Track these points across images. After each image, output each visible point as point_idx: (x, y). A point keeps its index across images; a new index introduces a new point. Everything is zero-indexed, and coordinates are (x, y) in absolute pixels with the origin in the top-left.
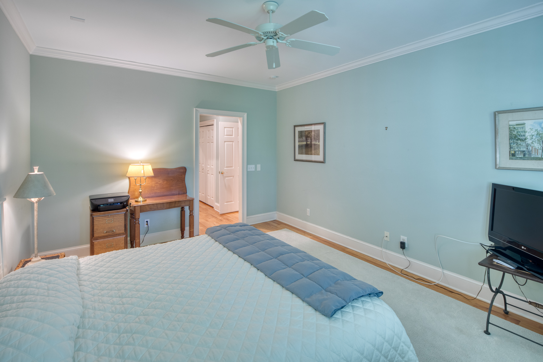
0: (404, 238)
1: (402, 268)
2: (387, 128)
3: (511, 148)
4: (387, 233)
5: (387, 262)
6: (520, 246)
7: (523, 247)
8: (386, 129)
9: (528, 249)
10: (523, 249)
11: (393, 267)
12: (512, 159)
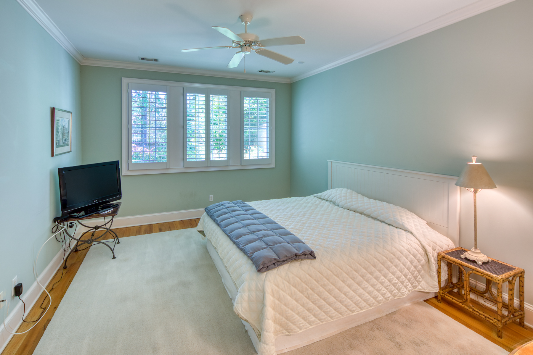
12: (57, 147)
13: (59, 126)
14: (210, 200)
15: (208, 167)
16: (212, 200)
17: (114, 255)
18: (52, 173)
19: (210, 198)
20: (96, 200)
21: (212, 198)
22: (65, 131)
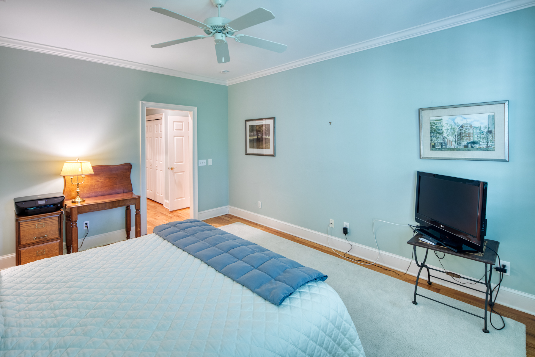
0: (346, 224)
1: (345, 252)
3: (431, 140)
4: (332, 221)
6: (439, 225)
7: (441, 226)
8: (330, 124)
9: (446, 227)
10: (442, 228)
11: (337, 251)
12: (431, 150)
13: (442, 126)
17: (415, 299)
20: (443, 225)
22: (471, 131)
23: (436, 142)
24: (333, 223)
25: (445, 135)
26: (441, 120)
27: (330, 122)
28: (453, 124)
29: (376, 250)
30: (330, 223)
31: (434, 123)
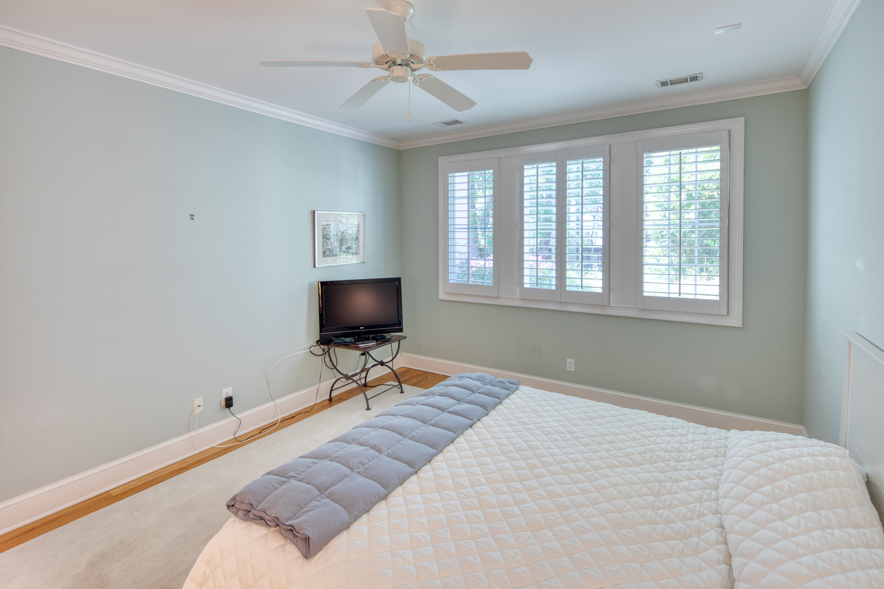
0: (227, 392)
1: (232, 437)
2: (193, 216)
3: (323, 246)
4: (199, 400)
5: (214, 445)
6: (358, 328)
7: (361, 328)
8: (192, 219)
9: (366, 327)
10: (362, 329)
11: (225, 444)
12: (323, 257)
13: (330, 232)
14: (568, 369)
15: (561, 302)
16: (572, 370)
17: (368, 405)
18: (311, 286)
19: (568, 365)
20: (362, 327)
21: (573, 366)
22: (347, 237)
23: (326, 248)
24: (201, 404)
25: (332, 240)
26: (329, 225)
27: (191, 216)
28: (337, 230)
29: (271, 404)
30: (196, 405)
31: (325, 228)
